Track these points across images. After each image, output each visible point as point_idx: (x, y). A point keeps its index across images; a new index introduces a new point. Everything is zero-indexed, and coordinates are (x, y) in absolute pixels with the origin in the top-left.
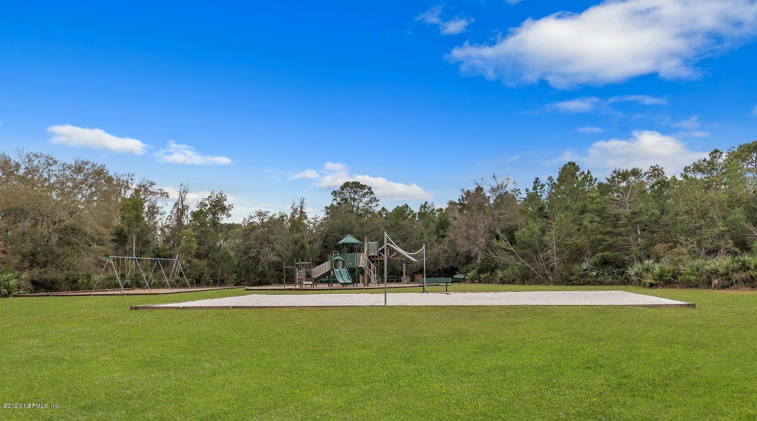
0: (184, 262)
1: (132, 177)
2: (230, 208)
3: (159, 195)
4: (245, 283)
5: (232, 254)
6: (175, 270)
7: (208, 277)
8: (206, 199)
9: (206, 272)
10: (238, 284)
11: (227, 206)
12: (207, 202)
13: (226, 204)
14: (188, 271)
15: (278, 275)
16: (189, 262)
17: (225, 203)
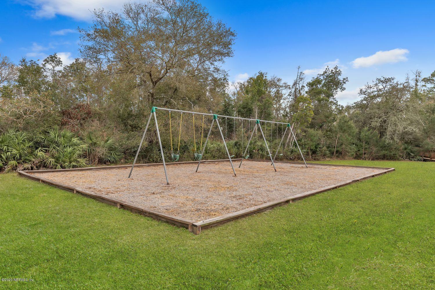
0: (299, 131)
1: (266, 75)
2: (345, 81)
3: (284, 88)
4: (366, 156)
5: (352, 123)
6: (290, 139)
7: (325, 148)
8: (321, 75)
9: (322, 143)
10: (358, 157)
11: (342, 79)
12: (322, 78)
13: (341, 78)
14: (303, 141)
15: (406, 149)
16: (305, 132)
17: (339, 77)
